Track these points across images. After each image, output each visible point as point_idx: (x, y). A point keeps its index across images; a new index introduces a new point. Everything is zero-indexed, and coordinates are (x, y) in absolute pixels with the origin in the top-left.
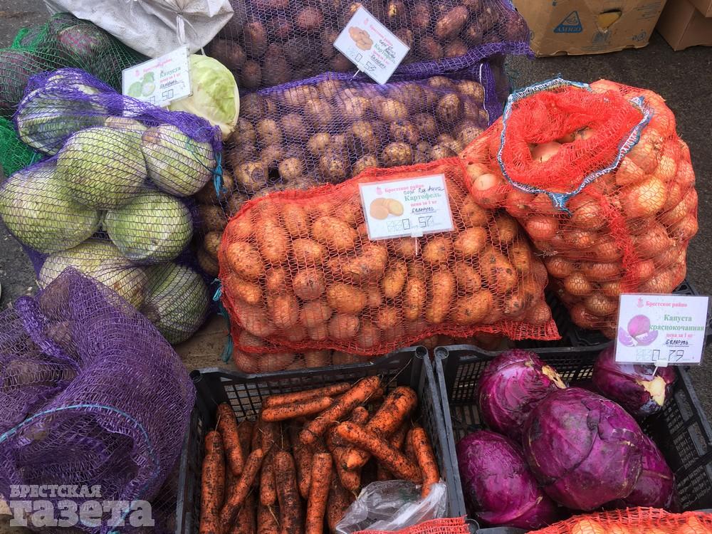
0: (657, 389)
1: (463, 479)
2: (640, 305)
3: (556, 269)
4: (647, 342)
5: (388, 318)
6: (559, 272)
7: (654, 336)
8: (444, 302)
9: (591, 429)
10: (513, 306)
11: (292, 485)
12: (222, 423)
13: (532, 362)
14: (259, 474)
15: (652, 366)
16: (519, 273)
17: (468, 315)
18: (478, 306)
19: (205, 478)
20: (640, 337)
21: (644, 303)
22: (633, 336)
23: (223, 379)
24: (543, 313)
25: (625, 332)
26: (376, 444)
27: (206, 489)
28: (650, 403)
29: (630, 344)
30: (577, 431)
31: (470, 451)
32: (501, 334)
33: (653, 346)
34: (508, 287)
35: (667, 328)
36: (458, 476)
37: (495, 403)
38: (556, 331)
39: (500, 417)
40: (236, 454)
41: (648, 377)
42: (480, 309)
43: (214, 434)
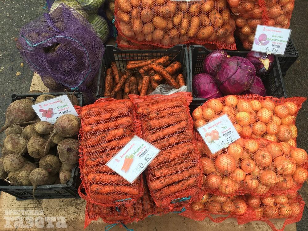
0: (266, 63)
1: (193, 86)
2: (264, 30)
3: (239, 23)
4: (265, 44)
5: (174, 33)
6: (240, 24)
7: (268, 42)
8: (195, 28)
9: (238, 65)
10: (220, 32)
11: (135, 87)
12: (113, 67)
13: (224, 53)
14: (124, 83)
15: (265, 54)
16: (224, 20)
17: (203, 34)
18: (207, 32)
19: (106, 81)
20: (263, 42)
21: (266, 29)
22: (260, 41)
23: (114, 50)
24: (231, 40)
25: (257, 40)
26: (165, 73)
27: (107, 84)
28: (263, 68)
29: (258, 44)
30: (233, 66)
31: (197, 78)
32: (215, 44)
33: (267, 46)
34: (219, 25)
35: (273, 40)
36: (191, 83)
37: (208, 65)
38: (236, 47)
39: (209, 69)
40: (117, 77)
41: (263, 58)
42: (208, 33)
43: (110, 69)
